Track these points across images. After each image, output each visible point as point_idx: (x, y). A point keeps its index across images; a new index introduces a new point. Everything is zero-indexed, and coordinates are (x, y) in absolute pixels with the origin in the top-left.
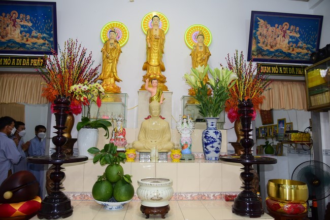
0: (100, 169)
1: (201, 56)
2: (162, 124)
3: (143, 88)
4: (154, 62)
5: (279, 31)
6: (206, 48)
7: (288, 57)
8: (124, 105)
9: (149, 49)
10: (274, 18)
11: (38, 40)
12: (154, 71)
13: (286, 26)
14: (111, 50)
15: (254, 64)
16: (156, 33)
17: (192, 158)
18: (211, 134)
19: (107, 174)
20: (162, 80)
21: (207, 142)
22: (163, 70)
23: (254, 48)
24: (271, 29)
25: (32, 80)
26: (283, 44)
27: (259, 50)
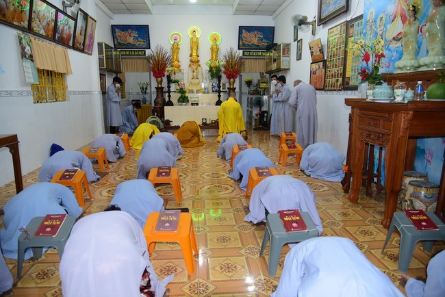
0: (180, 95)
1: (215, 50)
2: (197, 81)
3: (190, 65)
4: (194, 54)
5: (253, 35)
6: (217, 45)
7: (257, 47)
8: (183, 74)
9: (192, 48)
10: (249, 29)
11: (141, 43)
12: (194, 58)
13: (256, 32)
14: (175, 49)
15: (241, 51)
16: (195, 40)
17: (208, 93)
18: (214, 84)
19: (181, 97)
20: (198, 61)
21: (213, 87)
22: (198, 56)
23: (241, 43)
24: (249, 34)
25: (139, 61)
26: (255, 41)
27: (244, 44)
